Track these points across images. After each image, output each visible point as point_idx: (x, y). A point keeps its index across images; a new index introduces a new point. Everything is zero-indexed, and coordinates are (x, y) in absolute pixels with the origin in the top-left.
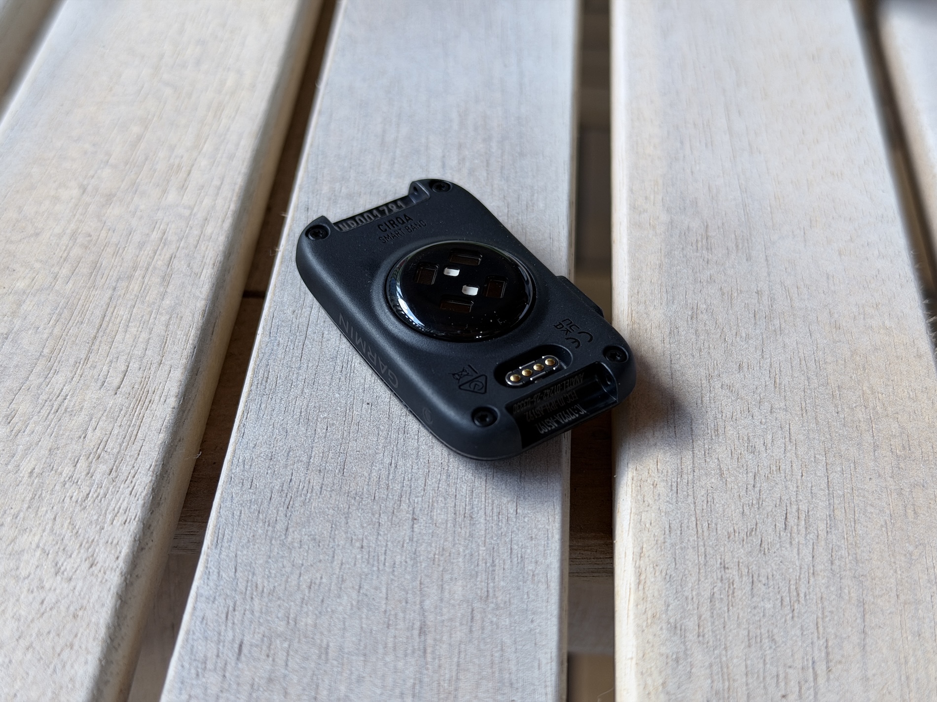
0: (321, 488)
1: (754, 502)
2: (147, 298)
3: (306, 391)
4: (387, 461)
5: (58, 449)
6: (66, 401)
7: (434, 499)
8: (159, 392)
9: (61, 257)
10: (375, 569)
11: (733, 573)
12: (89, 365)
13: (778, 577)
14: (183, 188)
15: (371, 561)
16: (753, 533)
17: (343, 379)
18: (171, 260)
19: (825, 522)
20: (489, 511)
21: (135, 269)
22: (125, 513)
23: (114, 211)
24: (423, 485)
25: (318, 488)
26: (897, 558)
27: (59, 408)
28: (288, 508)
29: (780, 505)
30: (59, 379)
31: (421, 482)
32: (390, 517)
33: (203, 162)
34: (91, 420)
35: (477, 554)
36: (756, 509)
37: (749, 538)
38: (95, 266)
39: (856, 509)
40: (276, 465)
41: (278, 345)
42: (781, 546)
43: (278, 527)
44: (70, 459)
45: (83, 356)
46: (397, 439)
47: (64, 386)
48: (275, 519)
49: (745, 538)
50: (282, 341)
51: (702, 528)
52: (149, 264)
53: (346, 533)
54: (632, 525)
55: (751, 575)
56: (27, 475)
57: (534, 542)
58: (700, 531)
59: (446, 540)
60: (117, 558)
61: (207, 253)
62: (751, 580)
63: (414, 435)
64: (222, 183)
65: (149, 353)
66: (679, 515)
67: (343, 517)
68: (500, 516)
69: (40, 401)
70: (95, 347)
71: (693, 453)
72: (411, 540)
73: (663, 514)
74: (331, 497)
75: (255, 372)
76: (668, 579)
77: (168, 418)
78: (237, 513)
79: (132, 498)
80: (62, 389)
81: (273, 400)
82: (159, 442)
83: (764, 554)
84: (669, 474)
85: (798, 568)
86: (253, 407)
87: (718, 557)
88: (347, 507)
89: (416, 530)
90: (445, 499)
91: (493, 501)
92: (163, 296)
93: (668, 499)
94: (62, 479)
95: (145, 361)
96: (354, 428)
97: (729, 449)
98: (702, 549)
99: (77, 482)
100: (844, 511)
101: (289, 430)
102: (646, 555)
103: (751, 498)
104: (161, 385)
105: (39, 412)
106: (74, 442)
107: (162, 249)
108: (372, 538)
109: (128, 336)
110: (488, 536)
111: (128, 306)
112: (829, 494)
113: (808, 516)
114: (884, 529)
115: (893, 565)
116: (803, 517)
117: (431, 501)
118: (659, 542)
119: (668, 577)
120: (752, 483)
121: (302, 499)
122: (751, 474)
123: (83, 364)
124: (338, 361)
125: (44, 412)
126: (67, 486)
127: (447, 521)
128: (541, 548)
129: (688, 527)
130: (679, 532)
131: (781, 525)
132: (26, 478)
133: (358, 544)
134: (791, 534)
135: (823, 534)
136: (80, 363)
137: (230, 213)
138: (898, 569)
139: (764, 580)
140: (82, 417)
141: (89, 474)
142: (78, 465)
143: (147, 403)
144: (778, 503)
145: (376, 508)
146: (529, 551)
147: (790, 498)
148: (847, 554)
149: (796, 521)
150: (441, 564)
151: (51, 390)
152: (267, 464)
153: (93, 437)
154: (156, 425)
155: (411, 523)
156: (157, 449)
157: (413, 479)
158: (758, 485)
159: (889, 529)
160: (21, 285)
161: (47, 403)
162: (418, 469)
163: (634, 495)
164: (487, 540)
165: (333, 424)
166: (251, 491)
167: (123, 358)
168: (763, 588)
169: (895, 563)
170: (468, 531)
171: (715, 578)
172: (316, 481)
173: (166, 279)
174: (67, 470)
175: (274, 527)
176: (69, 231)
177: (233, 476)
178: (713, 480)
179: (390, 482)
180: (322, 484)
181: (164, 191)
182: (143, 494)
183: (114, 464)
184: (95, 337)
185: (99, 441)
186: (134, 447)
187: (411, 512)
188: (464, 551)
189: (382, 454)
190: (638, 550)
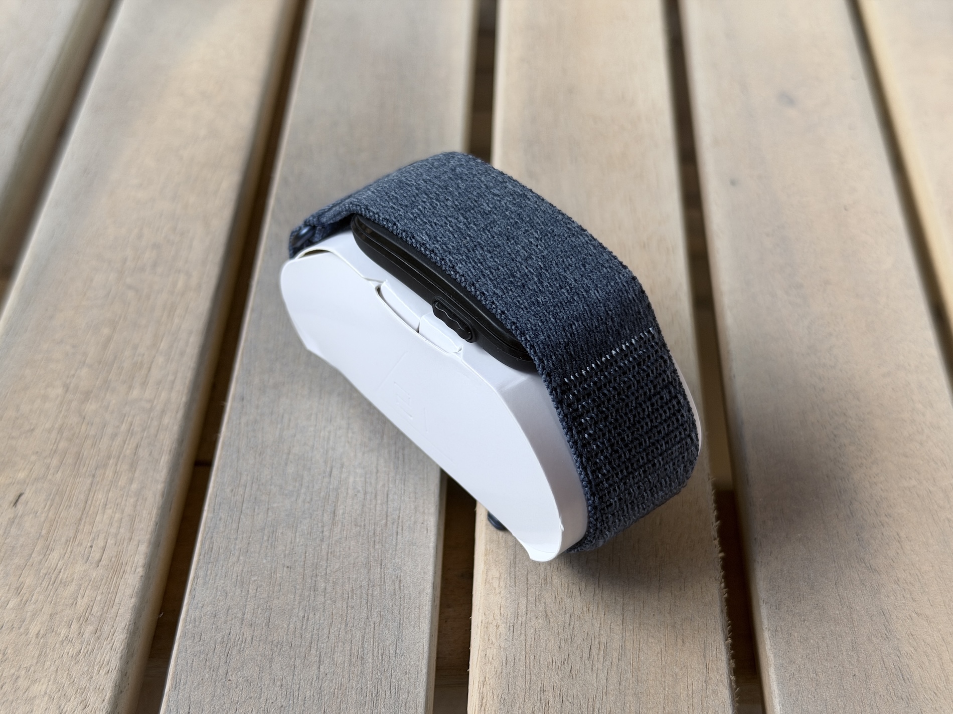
0: (252, 639)
1: (569, 637)
2: (120, 483)
3: (241, 558)
4: (301, 614)
5: (56, 614)
6: (61, 574)
7: (336, 644)
8: (130, 563)
9: (52, 449)
10: (291, 702)
11: (549, 694)
12: (77, 543)
13: (580, 696)
14: (144, 384)
15: (288, 696)
16: (566, 662)
17: (269, 547)
18: (137, 447)
19: (618, 651)
20: (375, 653)
21: (109, 458)
22: (108, 664)
23: (91, 407)
24: (328, 633)
25: (250, 638)
26: (667, 678)
27: (56, 580)
28: (228, 656)
29: (586, 639)
30: (54, 556)
31: (326, 631)
32: (303, 660)
33: (160, 360)
34: (80, 589)
35: (365, 687)
36: (569, 643)
37: (563, 666)
38: (78, 457)
39: (641, 640)
40: (219, 621)
41: (220, 519)
42: (585, 672)
43: (220, 671)
44: (66, 622)
45: (72, 535)
46: (309, 596)
47: (59, 561)
48: (218, 665)
49: (560, 666)
50: (223, 517)
51: (530, 660)
52: (120, 453)
53: (270, 674)
54: (479, 659)
55: (561, 696)
56: (34, 637)
57: (407, 676)
58: (528, 662)
59: (343, 677)
60: (104, 700)
61: (165, 441)
62: (561, 700)
63: (322, 592)
64: (175, 379)
65: (122, 530)
66: (513, 650)
67: (268, 662)
68: (384, 656)
69: (41, 574)
70: (81, 527)
71: (527, 599)
72: (318, 678)
73: (502, 650)
74: (259, 645)
75: (202, 544)
76: (503, 701)
77: (137, 585)
78: (190, 662)
79: (113, 652)
80: (58, 564)
81: (217, 566)
82: (131, 605)
83: (573, 678)
84: (508, 617)
85: (595, 689)
86: (201, 573)
87: (540, 682)
88: (272, 653)
89: (321, 670)
90: (344, 645)
91: (379, 644)
92: (131, 481)
93: (506, 637)
94: (61, 639)
95: (119, 537)
96: (277, 588)
97: (553, 594)
98: (528, 677)
99: (72, 641)
100: (632, 642)
101: (228, 591)
102: (488, 683)
103: (566, 634)
104: (132, 557)
105: (41, 584)
106: (68, 608)
107: (130, 439)
108: (290, 678)
109: (105, 517)
110: (374, 673)
111: (105, 490)
112: (623, 628)
113: (606, 647)
114: (659, 655)
115: (663, 683)
116: (602, 648)
117: (333, 646)
118: (498, 672)
119: (502, 700)
120: (568, 621)
121: (238, 648)
122: (568, 615)
123: (72, 542)
124: (266, 532)
125: (45, 584)
126: (64, 644)
127: (344, 662)
128: (413, 681)
129: (519, 659)
130: (512, 664)
131: (586, 656)
132: (34, 639)
133: (279, 683)
134: (593, 661)
135: (615, 661)
136: (70, 541)
137: (182, 406)
138: (667, 687)
139: (570, 699)
140: (72, 588)
141: (80, 634)
142: (72, 627)
143: (121, 573)
144: (586, 637)
145: (292, 653)
146: (403, 683)
147: (595, 633)
148: (631, 677)
149: (597, 651)
150: (339, 697)
151: (49, 565)
152: (212, 621)
153: (82, 603)
154: (129, 591)
155: (318, 665)
156: (130, 611)
157: (320, 628)
158: (572, 623)
159: (663, 655)
160: (21, 475)
161: (47, 576)
162: (324, 620)
163: (482, 635)
164: (373, 676)
165: (261, 586)
166: (200, 643)
167: (102, 536)
168: (570, 706)
169: (665, 682)
170: (360, 669)
171: (536, 699)
172: (248, 634)
173: (133, 466)
174: (63, 632)
175: (217, 672)
176: (57, 426)
177: (187, 631)
178: (540, 621)
179: (303, 631)
180: (253, 635)
181: (130, 387)
182: (121, 649)
183: (99, 625)
184: (81, 519)
185: (87, 607)
186: (113, 610)
187: (319, 655)
188: (356, 685)
189: (297, 609)
190: (482, 679)
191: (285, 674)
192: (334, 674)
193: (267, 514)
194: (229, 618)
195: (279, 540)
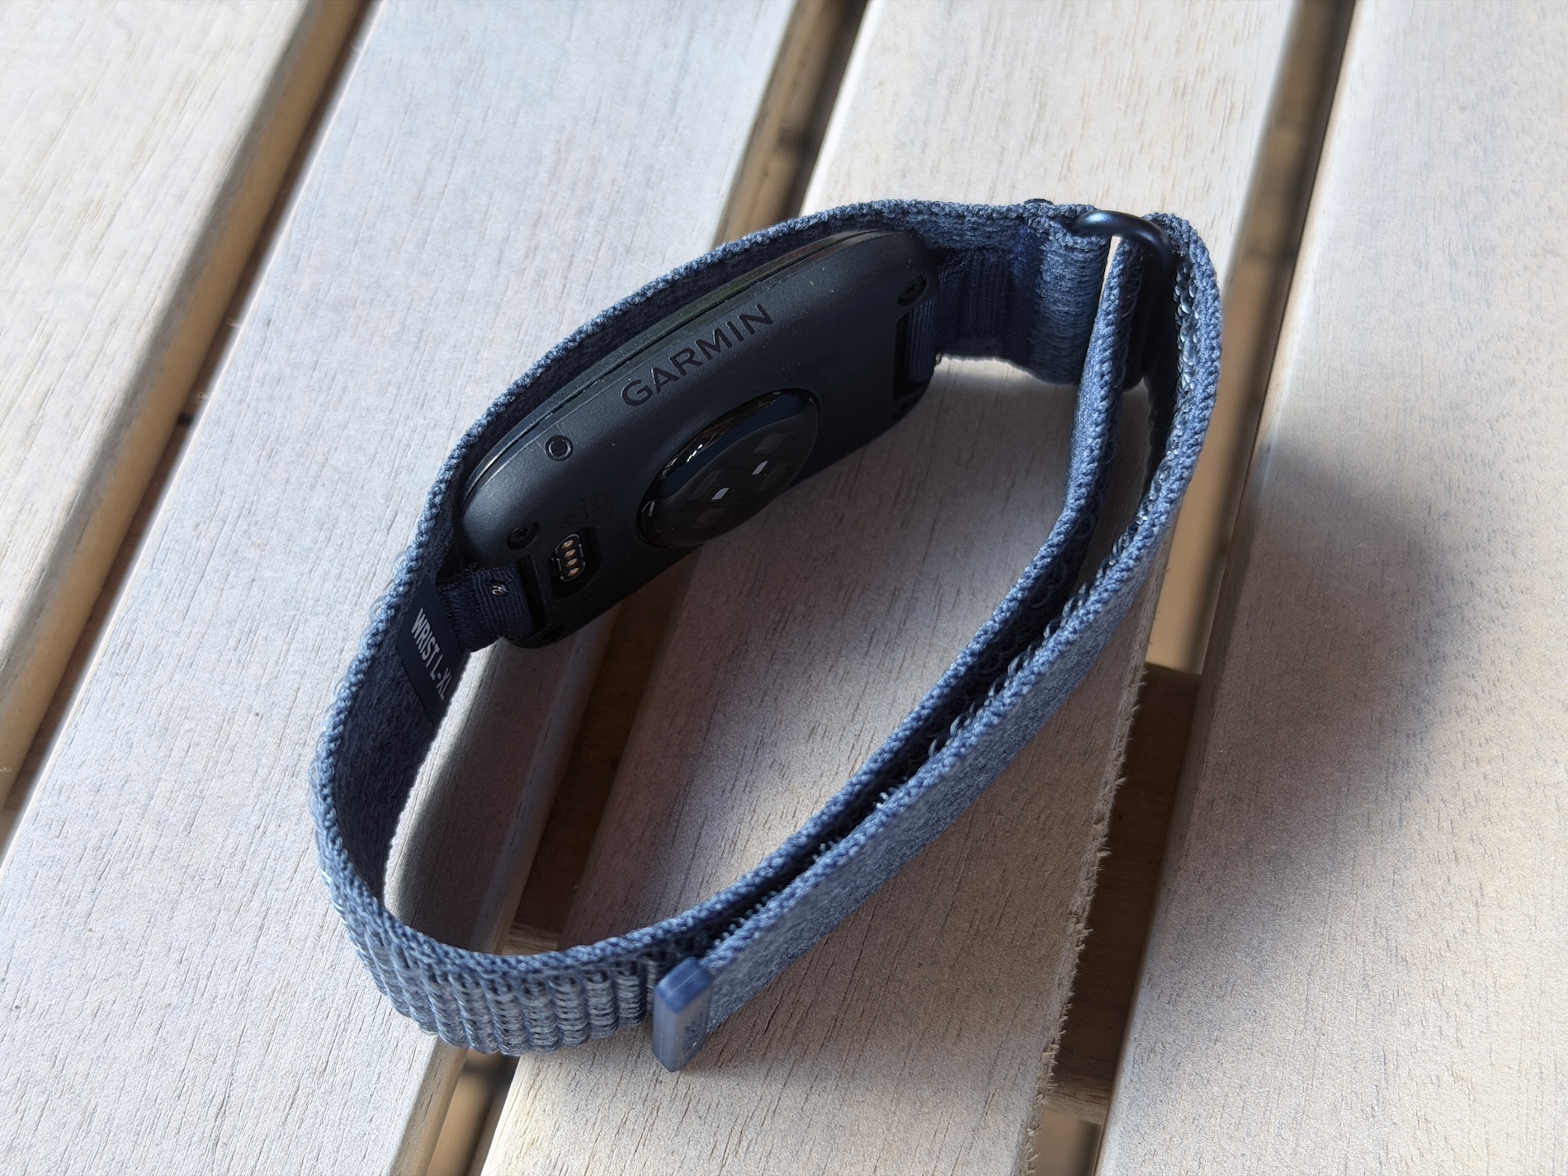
0: (153, 852)
10: (188, 1000)
14: (94, 252)
15: (186, 986)
17: (234, 664)
25: (149, 851)
28: (100, 878)
32: (232, 918)
33: (136, 203)
40: (102, 802)
41: (160, 585)
43: (79, 908)
46: (280, 785)
48: (78, 894)
50: (166, 580)
53: (166, 934)
59: (295, 969)
61: (101, 389)
64: (154, 251)
67: (169, 907)
72: (250, 961)
74: (162, 869)
75: (116, 632)
78: (31, 875)
81: (128, 685)
86: (98, 693)
88: (180, 890)
89: (260, 945)
90: (316, 901)
92: (19, 466)
96: (225, 754)
101: (135, 743)
107: (38, 374)
108: (198, 950)
121: (123, 866)
124: (236, 630)
133: (176, 956)
145: (217, 898)
150: (277, 1008)
152: (91, 799)
155: (257, 932)
157: (282, 859)
162: (294, 841)
165: (198, 744)
166: (58, 841)
172: (148, 841)
173: (30, 434)
179: (249, 858)
187: (263, 914)
189: (252, 808)
191: (192, 940)
192: (280, 959)
193: (249, 590)
194: (122, 801)
195: (256, 651)
